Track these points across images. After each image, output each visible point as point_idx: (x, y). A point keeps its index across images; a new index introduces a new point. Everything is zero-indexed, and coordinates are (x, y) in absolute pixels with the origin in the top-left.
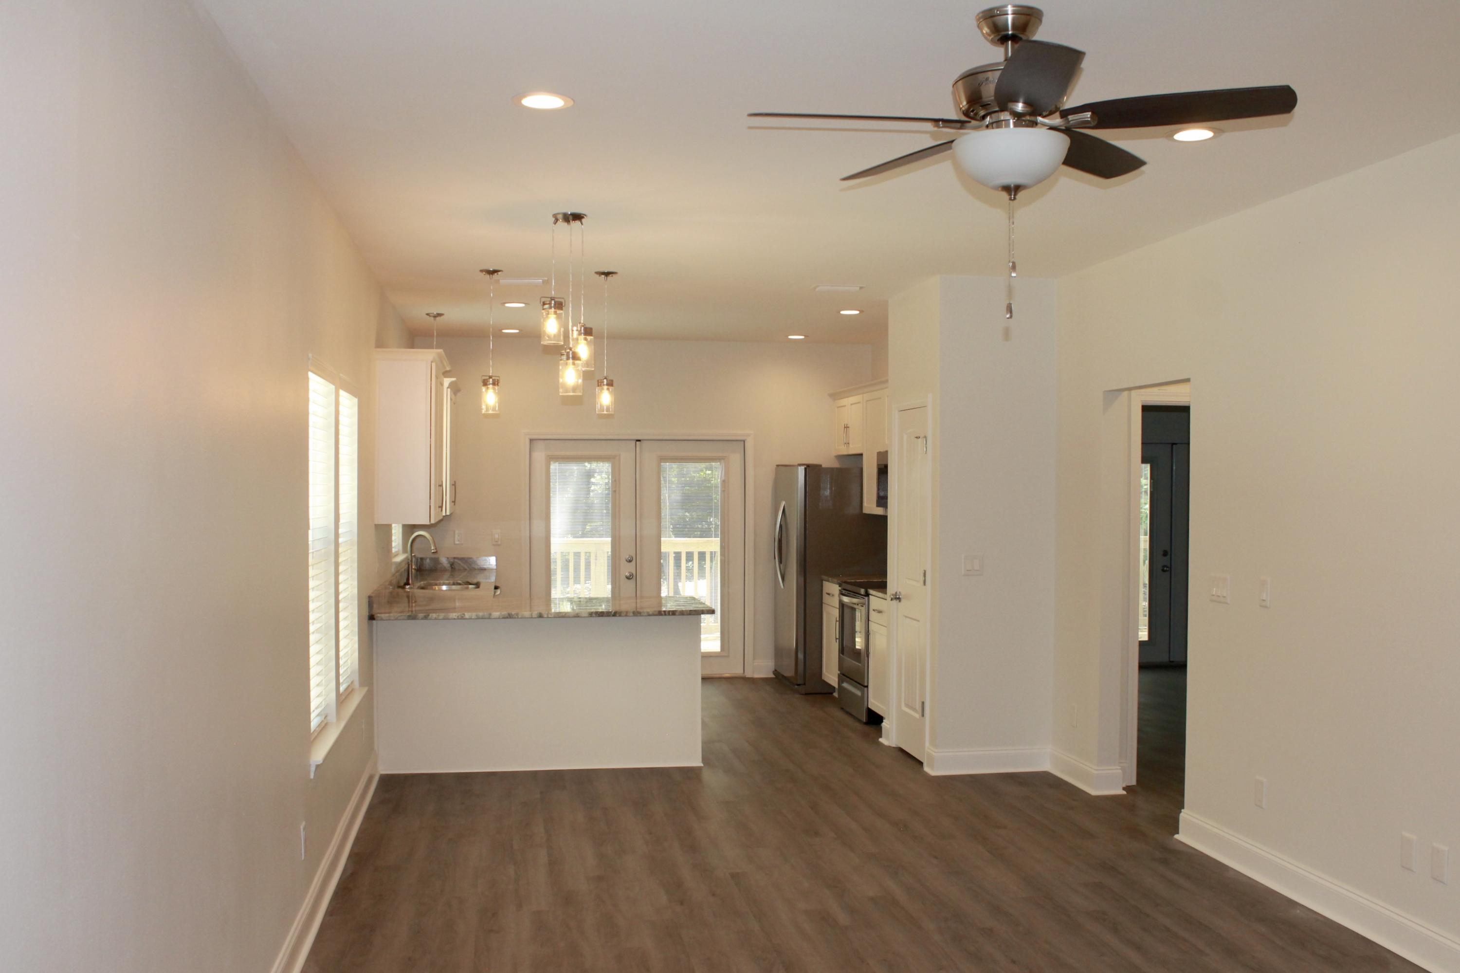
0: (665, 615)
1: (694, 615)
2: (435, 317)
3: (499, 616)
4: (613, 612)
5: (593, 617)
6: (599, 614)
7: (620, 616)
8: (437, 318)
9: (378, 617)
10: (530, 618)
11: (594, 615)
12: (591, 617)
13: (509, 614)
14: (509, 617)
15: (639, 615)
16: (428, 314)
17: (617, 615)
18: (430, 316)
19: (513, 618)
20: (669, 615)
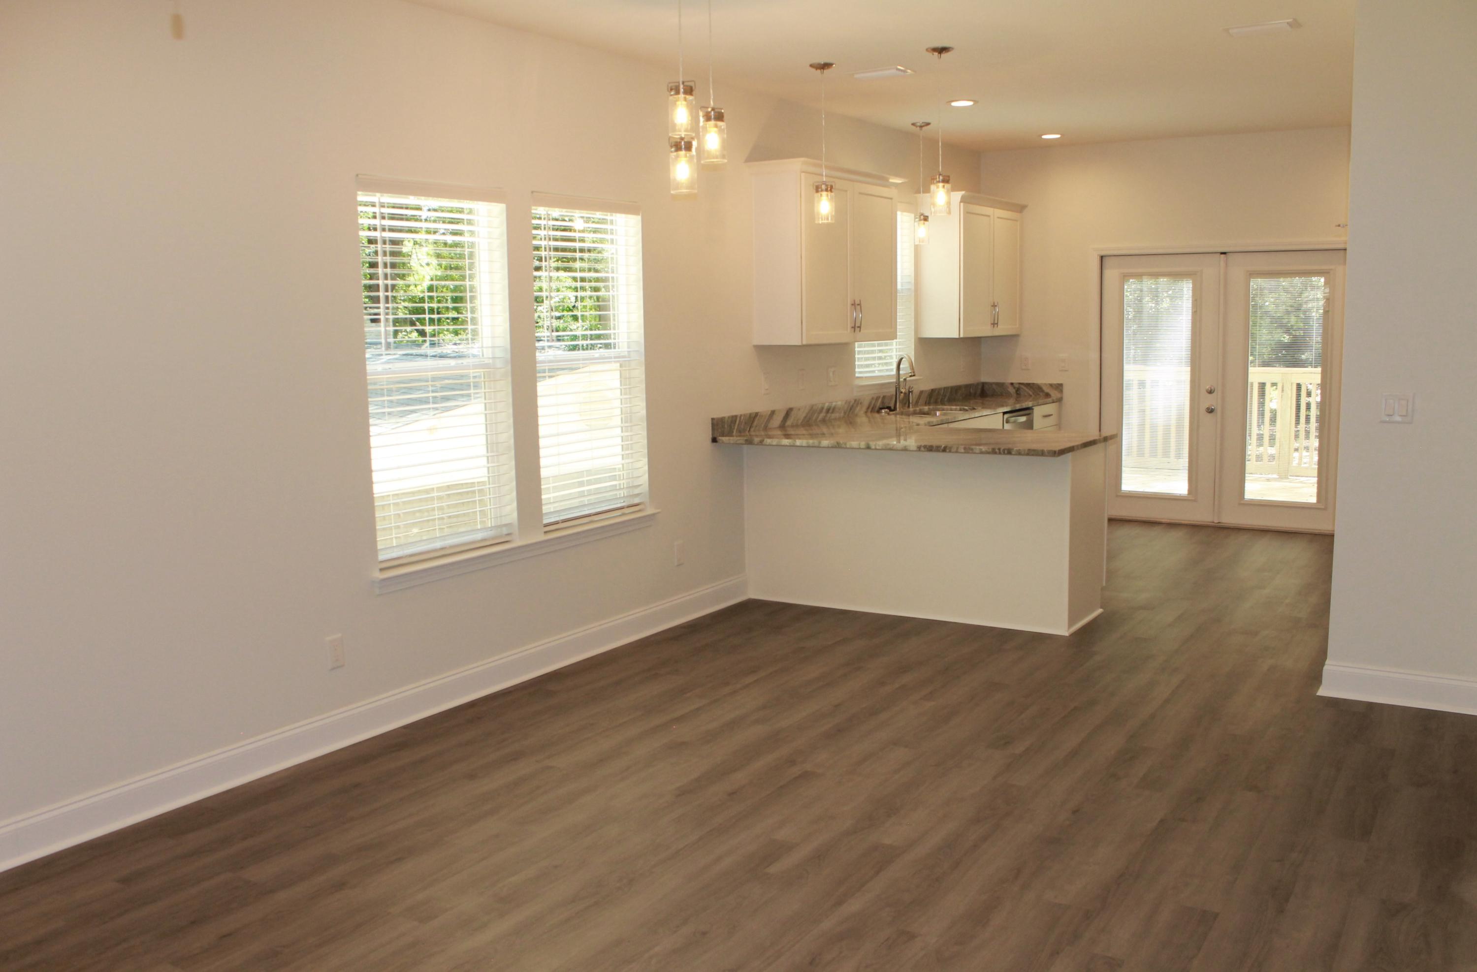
0: (1000, 453)
1: (1033, 455)
2: (921, 127)
3: (828, 445)
4: (943, 446)
5: (922, 451)
6: (927, 448)
7: (950, 451)
8: (923, 128)
9: (720, 439)
10: (858, 449)
11: (922, 449)
12: (920, 450)
13: (838, 443)
14: (837, 446)
15: (971, 451)
16: (913, 124)
17: (948, 451)
18: (917, 127)
19: (841, 448)
20: (1004, 453)
